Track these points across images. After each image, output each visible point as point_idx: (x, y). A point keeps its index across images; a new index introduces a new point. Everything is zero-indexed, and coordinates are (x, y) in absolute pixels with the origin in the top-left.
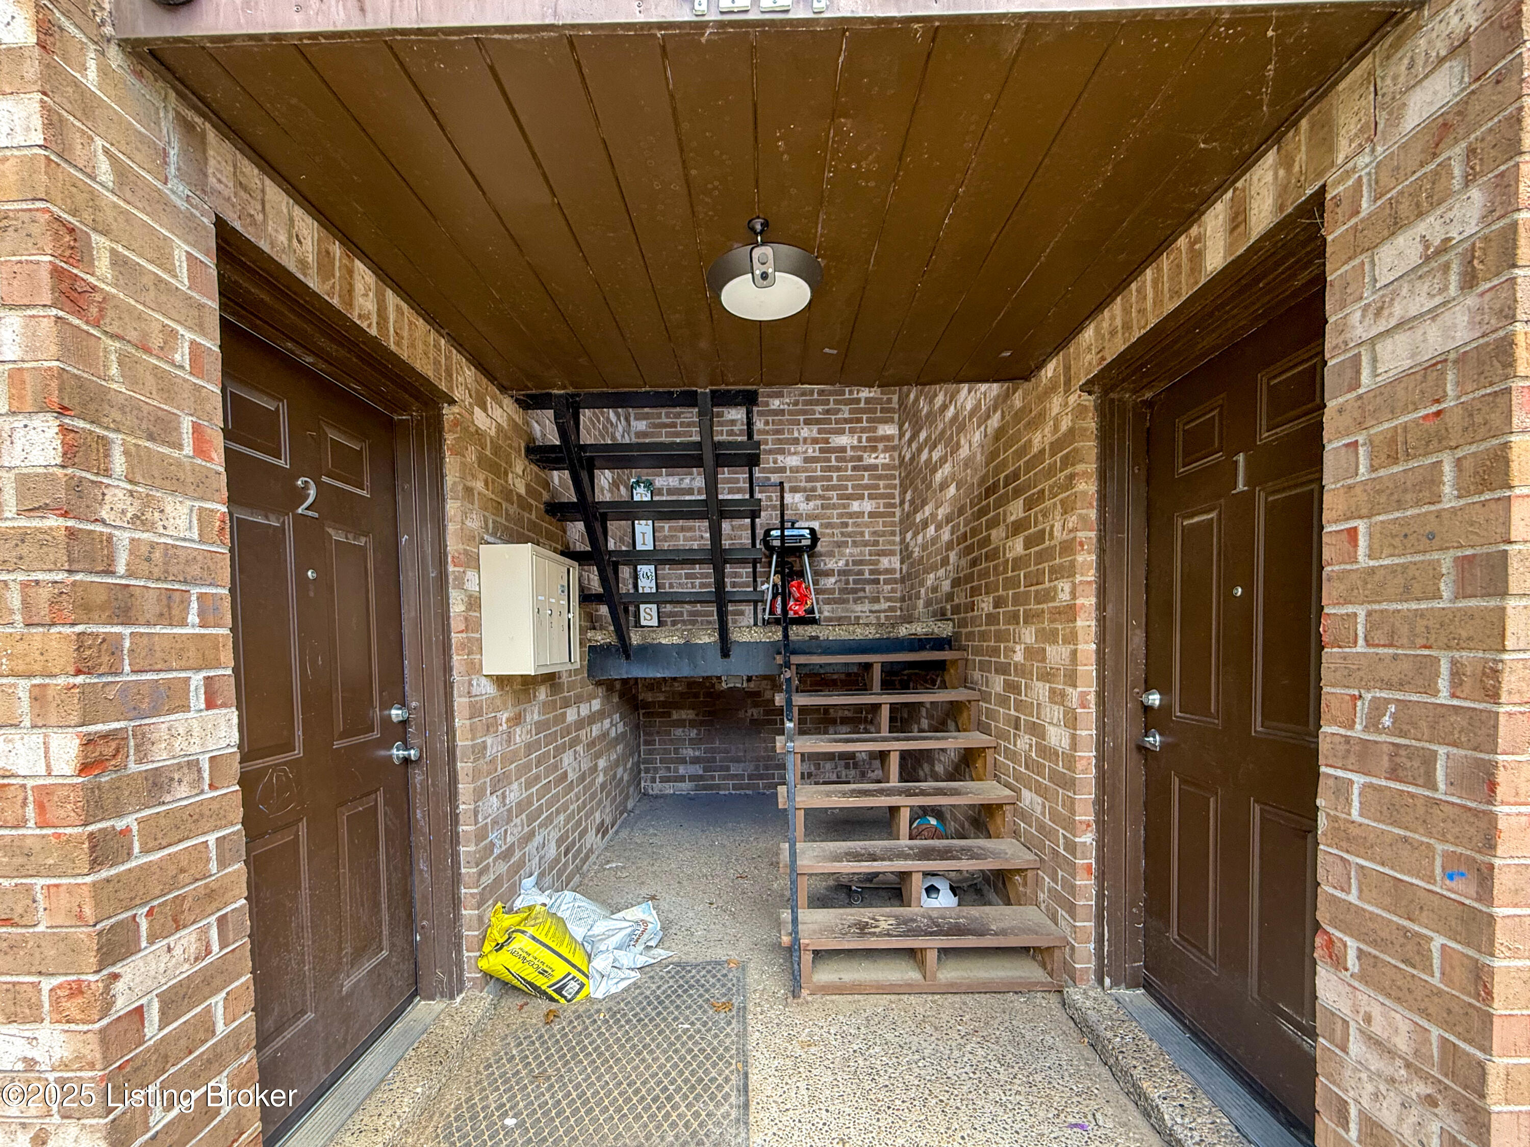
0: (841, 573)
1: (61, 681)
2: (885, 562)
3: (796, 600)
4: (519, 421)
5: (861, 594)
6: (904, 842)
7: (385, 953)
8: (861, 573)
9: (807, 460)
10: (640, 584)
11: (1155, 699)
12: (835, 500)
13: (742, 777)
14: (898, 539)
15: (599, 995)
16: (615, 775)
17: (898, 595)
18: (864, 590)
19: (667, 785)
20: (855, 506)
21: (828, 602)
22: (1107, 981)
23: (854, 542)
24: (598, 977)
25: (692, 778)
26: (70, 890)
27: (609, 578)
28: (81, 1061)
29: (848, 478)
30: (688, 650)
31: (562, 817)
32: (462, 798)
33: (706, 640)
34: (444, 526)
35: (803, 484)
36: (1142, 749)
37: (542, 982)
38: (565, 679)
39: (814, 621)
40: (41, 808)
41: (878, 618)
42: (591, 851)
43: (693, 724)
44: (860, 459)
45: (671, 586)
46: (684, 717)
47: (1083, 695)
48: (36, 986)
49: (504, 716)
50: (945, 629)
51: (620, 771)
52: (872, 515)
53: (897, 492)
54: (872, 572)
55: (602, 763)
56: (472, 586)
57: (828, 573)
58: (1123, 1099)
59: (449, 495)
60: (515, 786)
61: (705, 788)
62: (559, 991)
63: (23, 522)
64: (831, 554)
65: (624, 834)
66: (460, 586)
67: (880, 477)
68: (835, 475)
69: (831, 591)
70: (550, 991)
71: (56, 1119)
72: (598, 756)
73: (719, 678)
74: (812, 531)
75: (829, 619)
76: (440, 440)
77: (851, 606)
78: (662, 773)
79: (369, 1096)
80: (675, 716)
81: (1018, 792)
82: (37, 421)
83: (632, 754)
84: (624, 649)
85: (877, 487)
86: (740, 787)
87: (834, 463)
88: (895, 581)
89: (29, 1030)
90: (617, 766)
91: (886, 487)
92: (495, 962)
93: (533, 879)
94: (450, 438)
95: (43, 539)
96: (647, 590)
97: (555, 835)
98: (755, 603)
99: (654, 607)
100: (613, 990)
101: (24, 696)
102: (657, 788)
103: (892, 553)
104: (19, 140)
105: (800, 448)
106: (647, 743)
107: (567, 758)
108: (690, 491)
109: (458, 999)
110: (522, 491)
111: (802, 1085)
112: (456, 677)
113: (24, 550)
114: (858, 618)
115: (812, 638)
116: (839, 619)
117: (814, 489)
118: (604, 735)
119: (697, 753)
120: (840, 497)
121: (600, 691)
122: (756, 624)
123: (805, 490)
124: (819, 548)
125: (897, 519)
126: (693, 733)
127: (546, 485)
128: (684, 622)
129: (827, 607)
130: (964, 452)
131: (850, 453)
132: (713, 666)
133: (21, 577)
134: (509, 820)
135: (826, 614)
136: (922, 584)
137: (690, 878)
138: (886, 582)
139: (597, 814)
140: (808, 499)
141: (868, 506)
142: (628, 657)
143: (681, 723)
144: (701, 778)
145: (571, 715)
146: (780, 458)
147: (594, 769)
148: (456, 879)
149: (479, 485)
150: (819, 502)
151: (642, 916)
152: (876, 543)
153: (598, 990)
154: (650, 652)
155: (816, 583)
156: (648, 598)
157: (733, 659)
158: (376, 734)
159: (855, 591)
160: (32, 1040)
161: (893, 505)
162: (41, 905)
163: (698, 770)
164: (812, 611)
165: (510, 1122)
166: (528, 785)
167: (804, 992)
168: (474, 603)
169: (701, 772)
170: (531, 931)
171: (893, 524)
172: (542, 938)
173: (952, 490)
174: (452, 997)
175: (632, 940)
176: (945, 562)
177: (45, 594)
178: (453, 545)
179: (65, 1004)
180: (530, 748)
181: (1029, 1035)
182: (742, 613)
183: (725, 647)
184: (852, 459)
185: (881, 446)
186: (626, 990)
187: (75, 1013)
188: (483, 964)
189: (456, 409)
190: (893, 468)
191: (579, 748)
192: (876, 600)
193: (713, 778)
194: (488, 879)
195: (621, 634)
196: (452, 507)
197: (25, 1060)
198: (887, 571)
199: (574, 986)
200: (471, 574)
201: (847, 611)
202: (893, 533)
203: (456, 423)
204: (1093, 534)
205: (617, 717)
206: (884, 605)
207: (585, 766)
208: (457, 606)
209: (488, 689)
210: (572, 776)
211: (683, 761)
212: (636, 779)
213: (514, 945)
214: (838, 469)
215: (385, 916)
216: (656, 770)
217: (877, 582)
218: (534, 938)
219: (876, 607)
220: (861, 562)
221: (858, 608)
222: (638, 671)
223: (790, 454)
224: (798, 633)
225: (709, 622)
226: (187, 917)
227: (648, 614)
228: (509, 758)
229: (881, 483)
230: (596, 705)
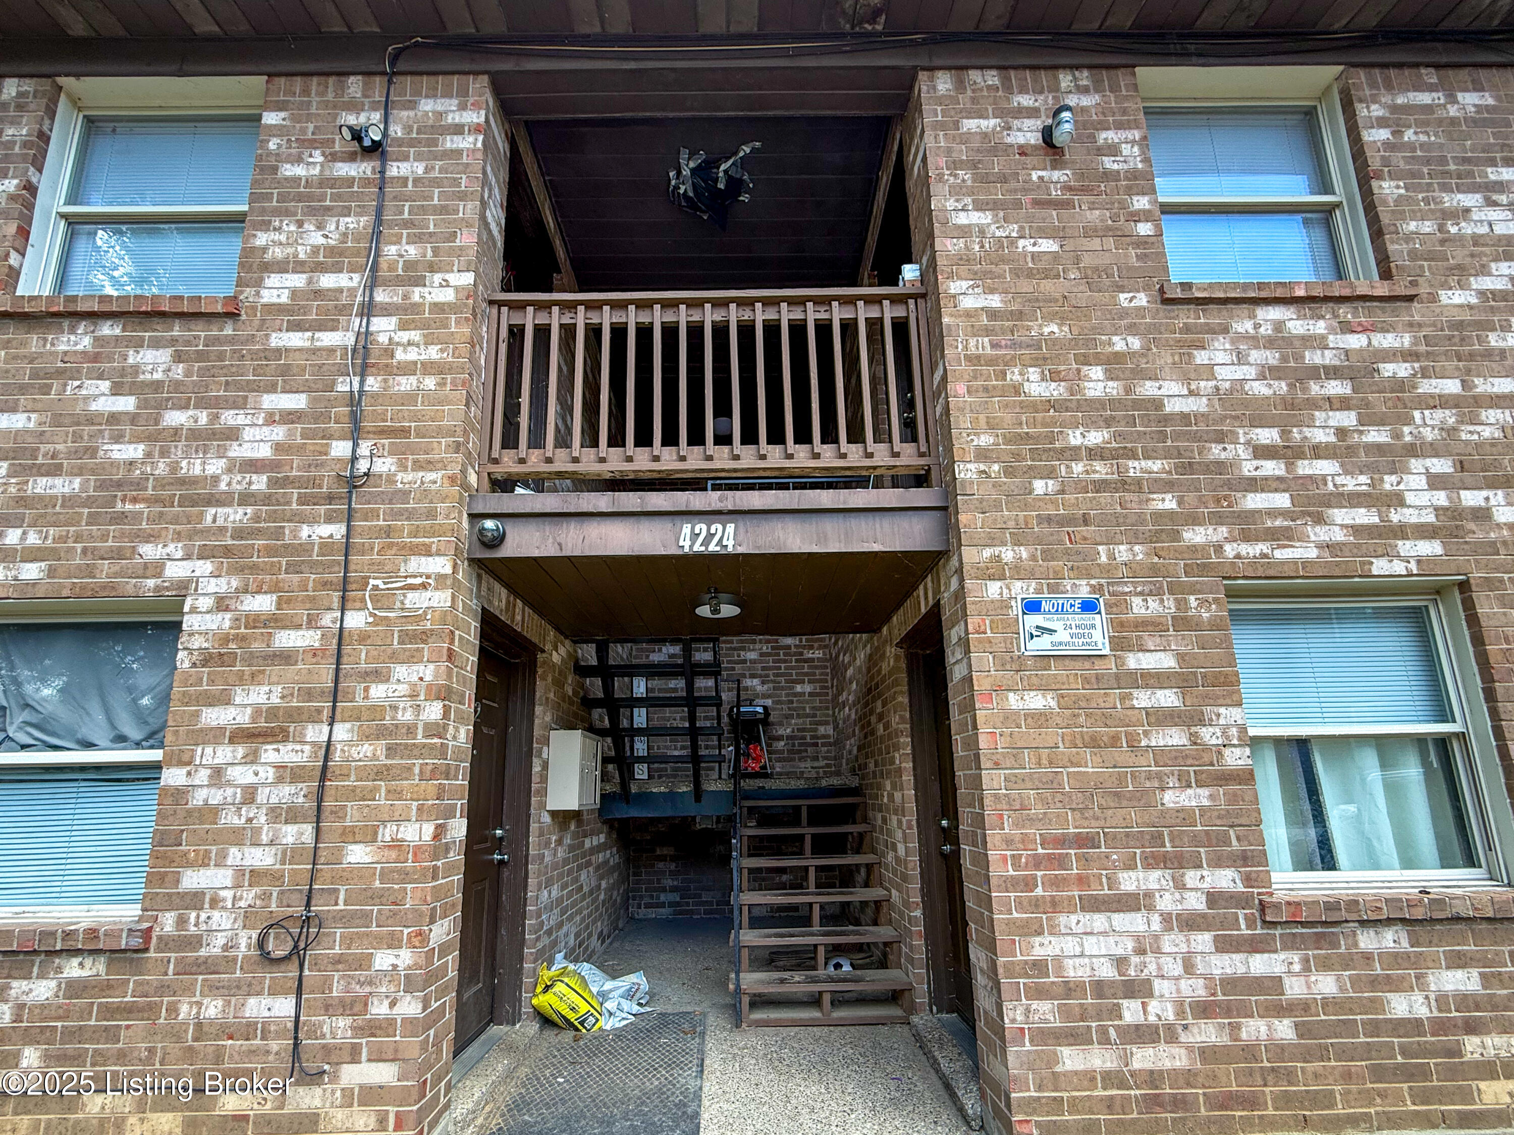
0: (789, 737)
1: (430, 802)
2: (822, 730)
3: (753, 759)
4: (571, 650)
5: (804, 754)
6: (816, 928)
7: (480, 985)
8: (804, 738)
9: (761, 655)
10: (636, 747)
11: (944, 823)
12: (783, 684)
13: (711, 903)
14: (831, 712)
15: (608, 1027)
16: (611, 897)
17: (833, 754)
18: (806, 751)
19: (649, 910)
20: (799, 688)
21: (779, 760)
22: (934, 1008)
23: (798, 715)
24: (607, 1015)
25: (671, 904)
26: (422, 889)
27: (618, 745)
28: (416, 966)
29: (792, 668)
30: (671, 796)
31: (578, 918)
32: (530, 888)
33: (685, 789)
34: (533, 721)
35: (759, 672)
36: (942, 854)
37: (572, 1016)
38: (585, 817)
39: (766, 776)
40: (415, 854)
41: (818, 773)
42: (593, 951)
43: (673, 859)
44: (801, 654)
45: (659, 748)
46: (665, 852)
47: (909, 822)
48: (402, 931)
49: (554, 838)
50: (854, 782)
51: (615, 893)
52: (810, 694)
53: (829, 678)
54: (812, 737)
55: (604, 884)
56: (545, 756)
57: (779, 738)
58: (929, 1069)
59: (537, 702)
60: (556, 886)
61: (681, 913)
62: (582, 1023)
63: (424, 741)
64: (781, 724)
65: (616, 945)
66: (540, 755)
67: (816, 667)
68: (783, 665)
69: (782, 752)
70: (576, 1023)
71: (402, 993)
72: (601, 878)
73: (694, 818)
74: (765, 708)
75: (780, 774)
76: (535, 672)
77: (797, 763)
78: (647, 900)
79: (478, 1062)
80: (658, 852)
81: (889, 891)
82: (435, 703)
83: (623, 882)
84: (625, 796)
85: (814, 674)
86: (710, 912)
87: (782, 657)
88: (830, 744)
89: (395, 952)
90: (613, 889)
91: (821, 674)
92: (542, 1001)
93: (562, 954)
94: (540, 671)
95: (432, 747)
96: (641, 754)
97: (574, 930)
98: (720, 763)
99: (646, 765)
100: (617, 1025)
101: (414, 808)
102: (642, 913)
103: (826, 723)
104: (442, 604)
105: (757, 646)
106: (635, 874)
107: (583, 876)
108: (675, 690)
109: (518, 1026)
110: (570, 693)
111: (737, 1065)
112: (532, 811)
113: (423, 751)
114: (802, 773)
115: (759, 788)
116: (787, 774)
117: (767, 676)
118: (606, 862)
119: (675, 883)
120: (787, 681)
121: (605, 828)
122: (720, 778)
123: (761, 676)
124: (771, 719)
125: (830, 698)
126: (673, 866)
127: (582, 686)
128: (667, 776)
129: (778, 764)
130: (858, 662)
131: (793, 650)
132: (690, 809)
133: (421, 761)
134: (552, 910)
135: (778, 770)
136: (844, 747)
137: (668, 970)
138: (823, 745)
139: (599, 924)
140: (763, 683)
141: (808, 688)
142: (628, 803)
143: (662, 858)
144: (678, 904)
145: (588, 844)
146: (742, 653)
147: (599, 887)
148: (522, 942)
149: (552, 695)
150: (771, 685)
151: (635, 981)
152: (815, 716)
153: (608, 1024)
154: (645, 798)
155: (769, 745)
156: (641, 760)
157: (703, 802)
158: (488, 844)
159: (800, 752)
160: (397, 956)
161: (827, 688)
162: (409, 896)
163: (675, 897)
164: (764, 767)
165: (561, 1080)
166: (563, 888)
167: (744, 1025)
168: (545, 765)
169: (678, 899)
170: (566, 980)
171: (827, 701)
172: (572, 985)
173: (854, 686)
174: (514, 1024)
175: (629, 995)
176: (854, 735)
177: (430, 767)
178: (537, 732)
179: (413, 939)
180: (566, 861)
181: (883, 1044)
182: (712, 769)
183: (698, 794)
184: (795, 654)
185: (816, 645)
186: (626, 1026)
187: (417, 944)
188: (535, 1001)
189: (544, 655)
190: (826, 660)
191: (591, 869)
192: (816, 759)
193: (688, 904)
194: (540, 945)
195: (624, 785)
196: (538, 710)
197: (393, 965)
198: (824, 737)
199: (592, 1020)
200: (545, 749)
201: (793, 767)
202: (827, 708)
203: (544, 663)
204: (908, 726)
205: (615, 850)
206: (822, 763)
207: (593, 884)
208: (536, 768)
209: (547, 819)
210: (586, 889)
211: (664, 890)
212: (626, 900)
213: (555, 989)
214: (785, 661)
215: (483, 961)
216: (641, 897)
217: (816, 745)
218: (567, 985)
219: (816, 764)
220: (804, 730)
221: (802, 765)
222: (634, 812)
223: (750, 650)
224: (748, 784)
225: (687, 776)
226: (448, 913)
227: (641, 772)
228: (555, 867)
229: (817, 671)
230: (602, 838)
